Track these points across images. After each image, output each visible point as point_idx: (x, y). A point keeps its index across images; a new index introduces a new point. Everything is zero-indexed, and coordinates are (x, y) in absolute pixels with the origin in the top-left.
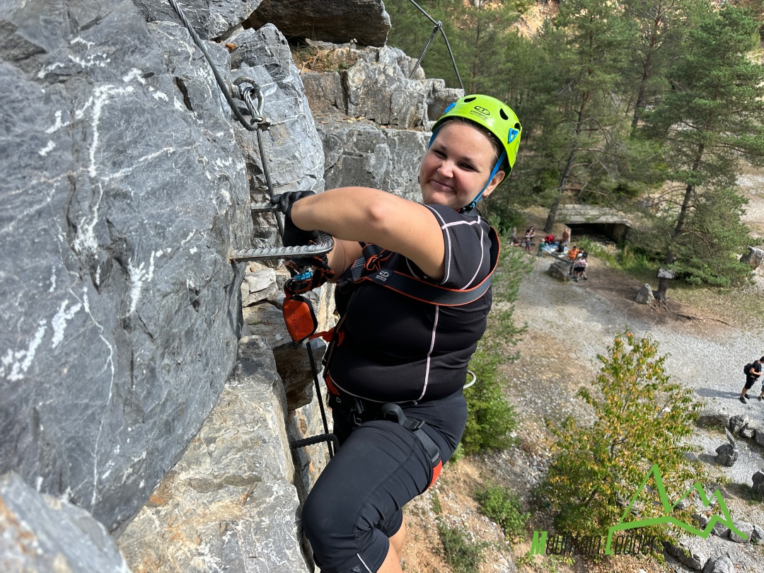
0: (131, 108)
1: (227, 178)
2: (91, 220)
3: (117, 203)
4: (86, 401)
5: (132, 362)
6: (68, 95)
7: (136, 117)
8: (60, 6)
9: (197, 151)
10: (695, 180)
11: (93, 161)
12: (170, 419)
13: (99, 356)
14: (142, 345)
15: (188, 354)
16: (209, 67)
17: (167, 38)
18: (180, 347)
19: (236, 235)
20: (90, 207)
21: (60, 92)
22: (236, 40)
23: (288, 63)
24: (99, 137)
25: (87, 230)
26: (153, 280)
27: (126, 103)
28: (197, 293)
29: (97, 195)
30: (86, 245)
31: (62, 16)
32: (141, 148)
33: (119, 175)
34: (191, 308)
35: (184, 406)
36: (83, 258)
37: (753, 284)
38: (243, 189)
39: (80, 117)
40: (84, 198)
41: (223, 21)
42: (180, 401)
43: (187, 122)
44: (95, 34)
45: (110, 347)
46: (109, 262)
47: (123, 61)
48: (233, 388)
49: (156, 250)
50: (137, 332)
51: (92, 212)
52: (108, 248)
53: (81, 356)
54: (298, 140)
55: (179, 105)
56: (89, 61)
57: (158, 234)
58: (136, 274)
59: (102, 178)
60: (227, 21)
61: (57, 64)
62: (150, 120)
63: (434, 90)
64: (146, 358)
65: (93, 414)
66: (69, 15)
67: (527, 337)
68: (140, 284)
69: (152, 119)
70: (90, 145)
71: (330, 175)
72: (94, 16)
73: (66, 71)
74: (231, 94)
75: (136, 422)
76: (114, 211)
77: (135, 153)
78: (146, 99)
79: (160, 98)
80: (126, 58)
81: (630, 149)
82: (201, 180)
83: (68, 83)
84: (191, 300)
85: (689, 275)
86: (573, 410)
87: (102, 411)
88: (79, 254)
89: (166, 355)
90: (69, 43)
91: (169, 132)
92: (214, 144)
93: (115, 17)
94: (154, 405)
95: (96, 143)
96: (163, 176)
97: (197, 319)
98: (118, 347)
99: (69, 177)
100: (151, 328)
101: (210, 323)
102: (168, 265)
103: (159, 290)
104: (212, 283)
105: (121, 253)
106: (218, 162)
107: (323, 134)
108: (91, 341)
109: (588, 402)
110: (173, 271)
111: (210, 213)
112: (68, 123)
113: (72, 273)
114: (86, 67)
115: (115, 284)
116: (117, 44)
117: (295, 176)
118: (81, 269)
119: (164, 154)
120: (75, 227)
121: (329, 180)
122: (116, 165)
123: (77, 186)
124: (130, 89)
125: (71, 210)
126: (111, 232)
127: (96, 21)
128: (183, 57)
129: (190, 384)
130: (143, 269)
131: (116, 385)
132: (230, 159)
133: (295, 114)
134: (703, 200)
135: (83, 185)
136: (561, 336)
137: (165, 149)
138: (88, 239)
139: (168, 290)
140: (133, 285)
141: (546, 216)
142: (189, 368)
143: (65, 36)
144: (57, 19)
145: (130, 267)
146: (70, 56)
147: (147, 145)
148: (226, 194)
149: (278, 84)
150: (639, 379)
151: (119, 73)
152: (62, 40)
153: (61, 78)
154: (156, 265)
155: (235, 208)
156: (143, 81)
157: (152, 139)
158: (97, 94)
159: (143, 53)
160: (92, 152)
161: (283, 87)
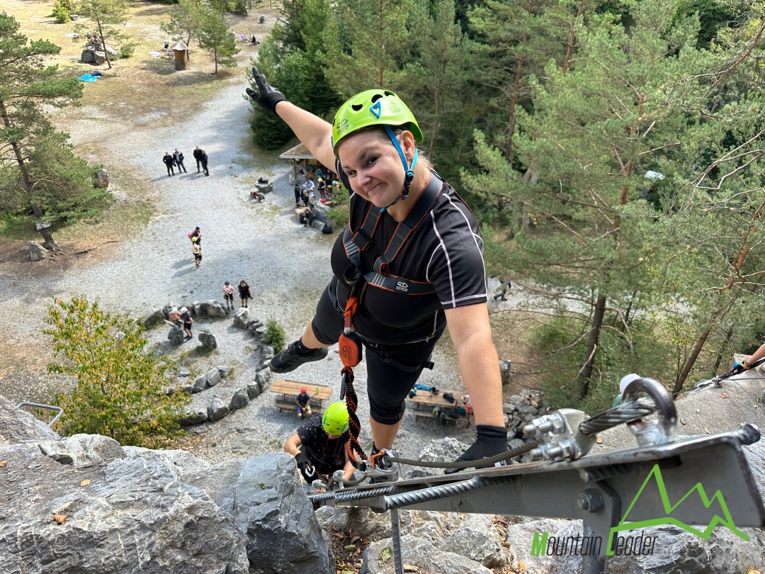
109: (61, 372)
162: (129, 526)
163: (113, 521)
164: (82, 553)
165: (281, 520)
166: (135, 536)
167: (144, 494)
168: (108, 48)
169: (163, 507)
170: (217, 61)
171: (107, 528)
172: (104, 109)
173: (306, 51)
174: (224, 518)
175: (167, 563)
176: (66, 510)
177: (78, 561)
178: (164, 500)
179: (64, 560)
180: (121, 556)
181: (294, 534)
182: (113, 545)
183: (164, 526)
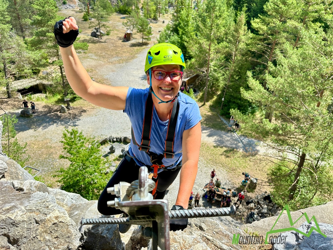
162: (30, 220)
163: (25, 217)
164: (10, 228)
165: (100, 230)
166: (32, 225)
167: (40, 207)
168: (101, 31)
169: (46, 214)
170: (143, 38)
171: (22, 219)
172: (97, 55)
173: (179, 35)
174: (70, 224)
175: (42, 239)
176: (8, 209)
177: (8, 231)
178: (47, 212)
179: (2, 230)
180: (24, 232)
181: (104, 237)
182: (22, 227)
183: (44, 223)
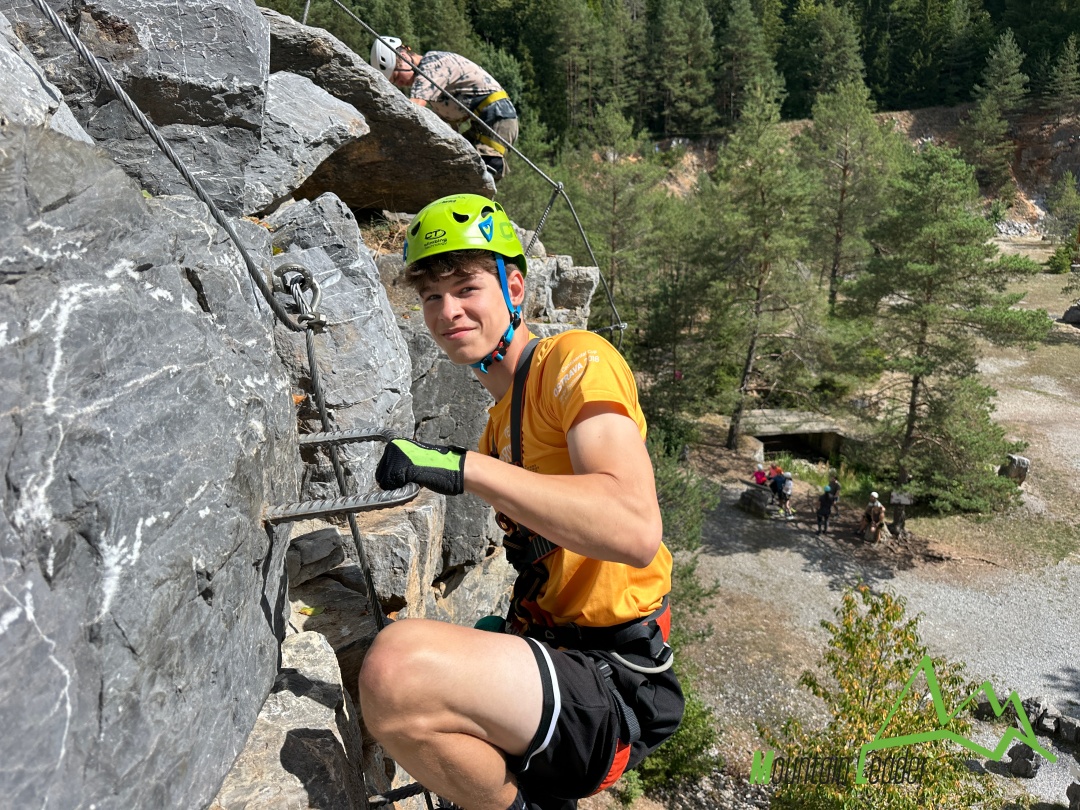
0: (116, 314)
1: (260, 403)
2: (44, 478)
3: (87, 451)
4: (20, 766)
5: (101, 696)
6: (21, 301)
7: (122, 325)
8: (14, 181)
9: (214, 368)
10: (922, 369)
11: (52, 390)
12: (163, 783)
13: (47, 688)
14: (118, 666)
15: (195, 673)
16: (238, 253)
17: (177, 217)
18: (182, 663)
19: (272, 484)
20: (44, 459)
21: (8, 297)
22: (283, 216)
23: (355, 242)
24: (63, 356)
25: (36, 493)
26: (140, 561)
27: (108, 307)
28: (209, 576)
29: (54, 441)
30: (33, 516)
31: (16, 194)
32: (128, 368)
33: (91, 409)
34: (200, 600)
35: (187, 759)
36: (27, 536)
37: (1021, 504)
38: (285, 415)
39: (36, 330)
40: (33, 447)
41: (266, 191)
42: (180, 751)
43: (200, 329)
44: (64, 216)
45: (66, 673)
46: (69, 539)
47: (106, 249)
48: (274, 718)
49: (146, 517)
50: (111, 647)
51: (45, 466)
52: (69, 519)
53: (14, 692)
54: (372, 343)
55: (189, 306)
56: (55, 252)
57: (150, 492)
58: (113, 556)
59: (64, 415)
60: (271, 191)
61: (6, 258)
62: (144, 329)
63: (559, 271)
64: (123, 687)
65: (31, 788)
66: (27, 193)
67: (719, 601)
68: (118, 570)
69: (148, 327)
70: (49, 368)
71: (421, 386)
72: (64, 192)
73: (18, 268)
74: (270, 288)
75: (104, 793)
76: (80, 462)
77: (120, 375)
78: (139, 300)
79: (161, 298)
80: (112, 246)
81: (830, 332)
82: (220, 408)
83: (21, 284)
84: (199, 588)
85: (933, 498)
86: (796, 707)
87: (47, 781)
88: (21, 530)
89: (158, 678)
90: (26, 230)
91: (173, 344)
92: (242, 356)
93: (96, 192)
94: (135, 763)
95: (57, 365)
96: (159, 406)
97: (209, 616)
98: (79, 672)
99: (13, 417)
100: (134, 638)
101: (231, 623)
102: (164, 537)
103: (148, 578)
104: (234, 558)
105: (90, 525)
106: (248, 381)
107: (410, 332)
108: (33, 667)
109: (816, 693)
110: (172, 545)
111: (231, 455)
112: (17, 339)
113: (10, 560)
114: (50, 260)
115: (79, 573)
116: (98, 227)
117: (369, 392)
118: (23, 554)
119: (164, 375)
120: (17, 490)
121: (420, 393)
122: (88, 395)
123: (25, 429)
124: (115, 287)
125: (13, 464)
126: (74, 494)
127: (67, 199)
128: (198, 241)
129: (198, 721)
130: (123, 547)
131: (74, 735)
132: (266, 376)
133: (368, 309)
134: (938, 395)
135: (34, 427)
136: (767, 598)
137: (165, 368)
138: (36, 507)
139: (163, 576)
140: (107, 573)
141: (728, 427)
142: (198, 696)
143: (20, 220)
144: (9, 198)
145: (103, 545)
146: (25, 247)
147: (139, 364)
148: (258, 426)
149: (343, 270)
150: (885, 654)
151: (100, 267)
152: (15, 225)
153: (10, 277)
154: (144, 539)
155: (272, 444)
156: (136, 276)
157: (147, 355)
158: (65, 297)
159: (136, 238)
160: (51, 380)
161: (350, 274)
